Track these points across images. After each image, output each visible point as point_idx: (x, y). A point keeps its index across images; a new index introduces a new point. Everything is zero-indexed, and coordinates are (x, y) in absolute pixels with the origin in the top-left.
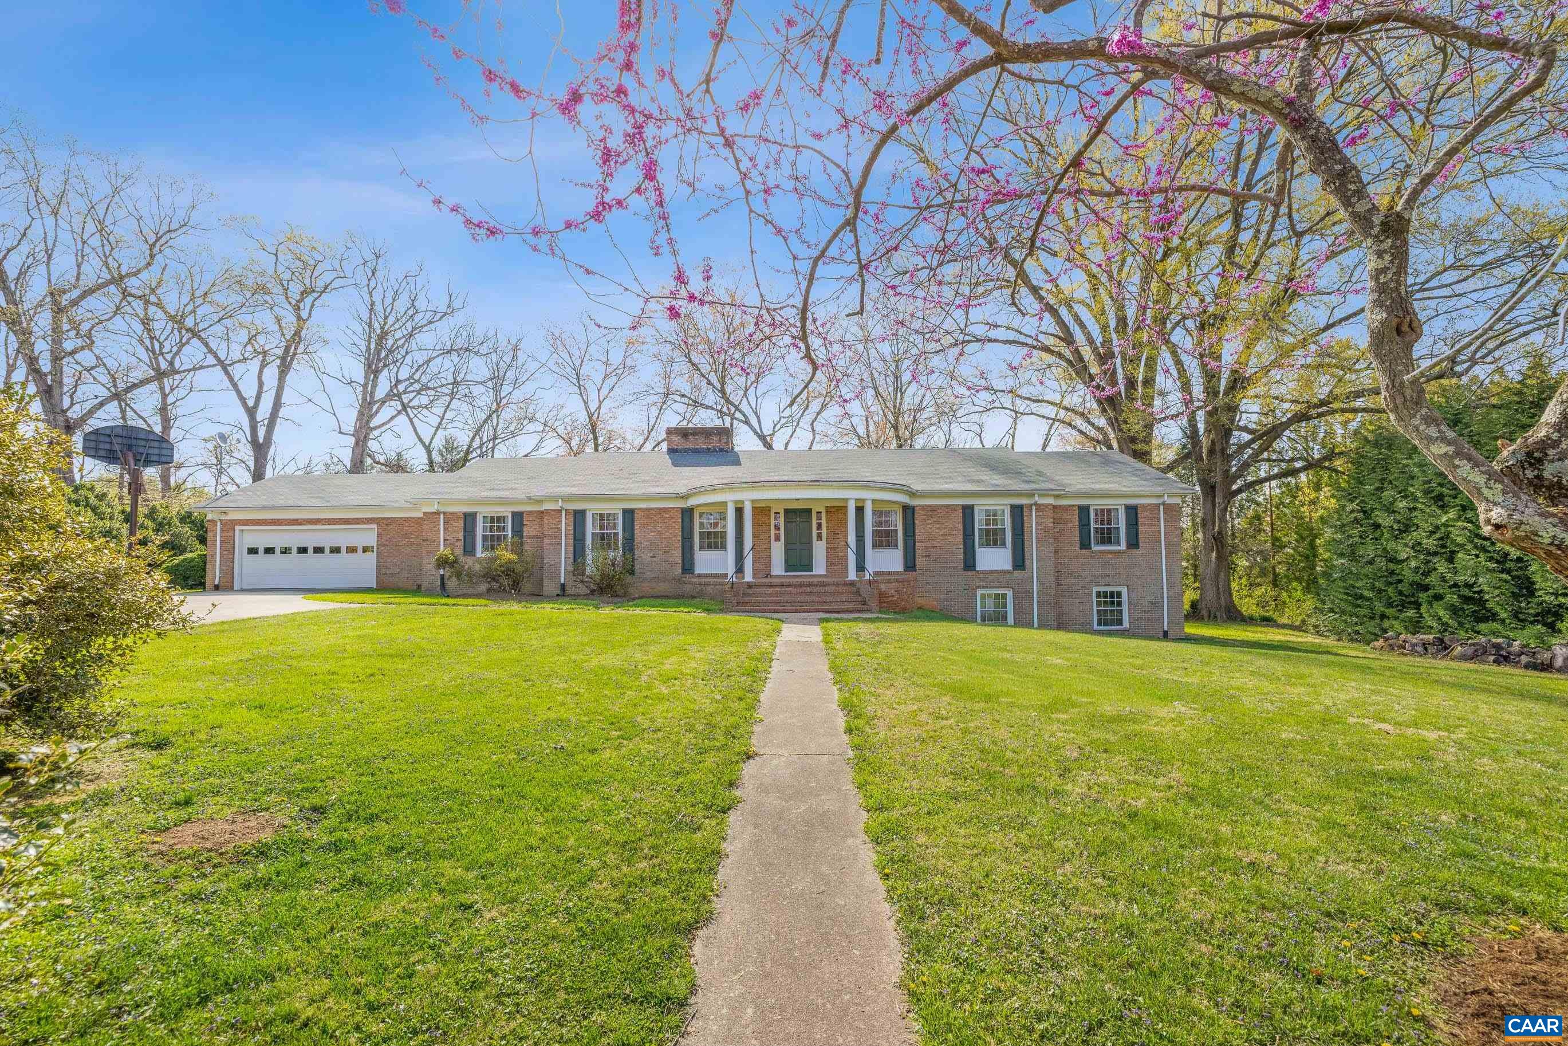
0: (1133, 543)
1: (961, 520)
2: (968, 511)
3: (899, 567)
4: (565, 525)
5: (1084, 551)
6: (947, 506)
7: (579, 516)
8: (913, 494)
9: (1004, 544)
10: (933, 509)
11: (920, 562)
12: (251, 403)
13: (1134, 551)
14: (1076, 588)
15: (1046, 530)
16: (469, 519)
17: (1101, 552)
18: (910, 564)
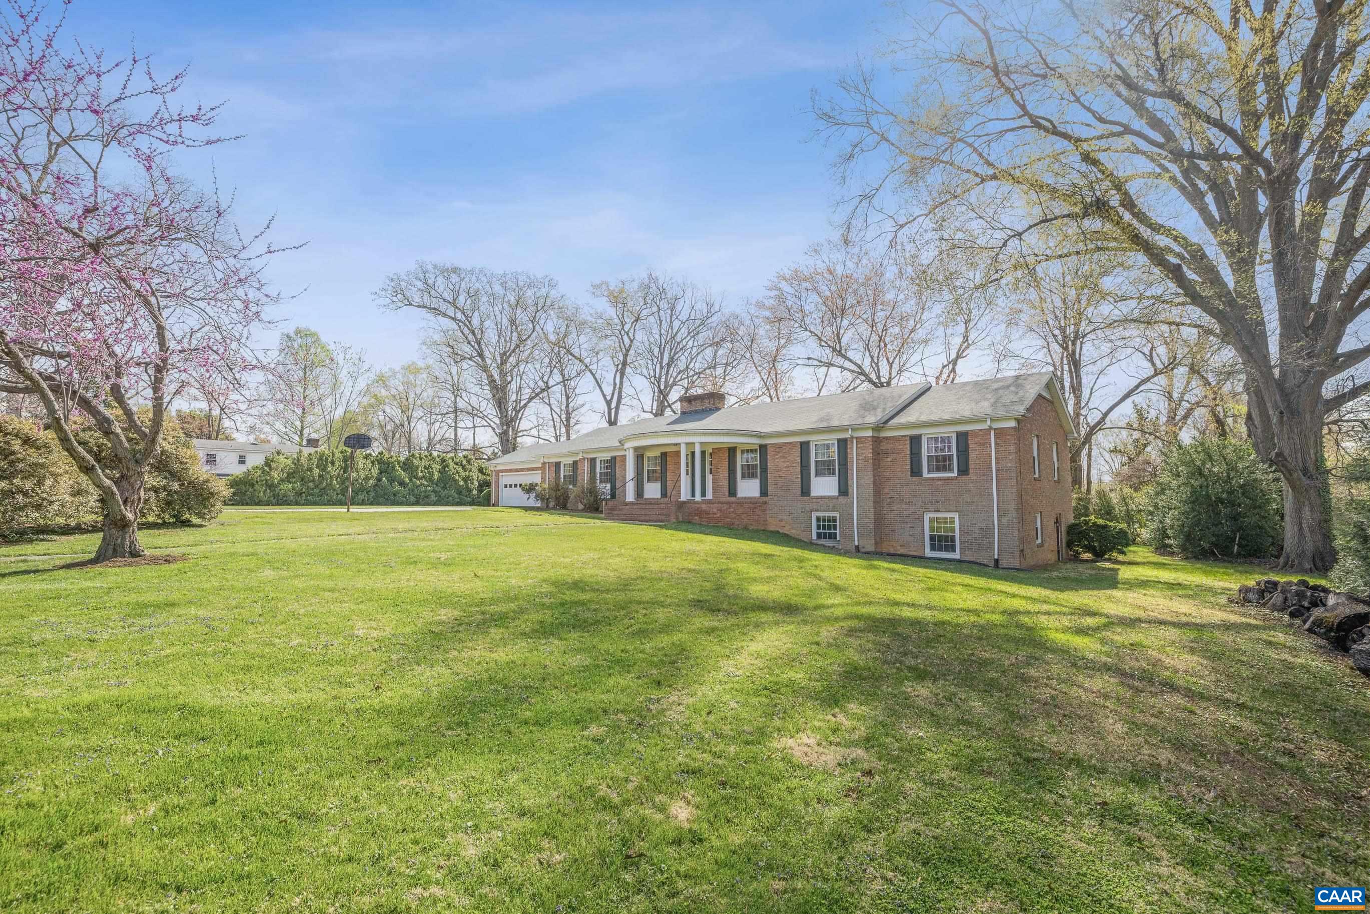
0: (964, 470)
1: (798, 454)
2: (804, 447)
3: (757, 494)
4: (586, 466)
5: (914, 479)
6: (790, 443)
7: (593, 461)
8: (760, 436)
9: (834, 474)
10: (780, 446)
11: (771, 489)
12: (608, 398)
13: (964, 478)
14: (906, 513)
15: (866, 460)
16: (558, 465)
17: (933, 479)
18: (764, 492)
